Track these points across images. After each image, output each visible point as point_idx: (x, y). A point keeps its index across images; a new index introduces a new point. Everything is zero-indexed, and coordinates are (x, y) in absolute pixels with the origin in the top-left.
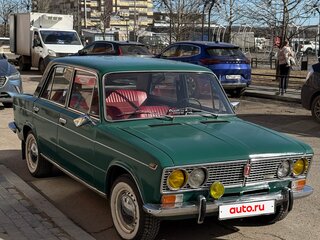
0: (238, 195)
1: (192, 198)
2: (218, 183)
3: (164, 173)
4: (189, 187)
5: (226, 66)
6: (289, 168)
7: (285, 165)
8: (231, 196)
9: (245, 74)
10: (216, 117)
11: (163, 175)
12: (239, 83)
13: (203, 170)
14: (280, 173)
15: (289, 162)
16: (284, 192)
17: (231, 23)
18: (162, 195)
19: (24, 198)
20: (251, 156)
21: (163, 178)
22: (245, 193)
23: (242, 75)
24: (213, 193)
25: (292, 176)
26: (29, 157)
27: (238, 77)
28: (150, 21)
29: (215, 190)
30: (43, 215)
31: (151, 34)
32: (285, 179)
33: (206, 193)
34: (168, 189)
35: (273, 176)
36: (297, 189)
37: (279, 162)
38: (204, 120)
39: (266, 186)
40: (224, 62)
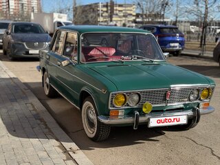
0: (162, 111)
1: (130, 113)
2: (148, 103)
3: (111, 96)
4: (128, 105)
5: (170, 39)
6: (198, 95)
7: (196, 92)
8: (157, 112)
9: (182, 43)
10: (152, 62)
11: (110, 97)
12: (178, 48)
13: (138, 94)
14: (192, 98)
15: (198, 90)
16: (194, 110)
17: (177, 17)
18: (110, 110)
19: (35, 110)
20: (172, 86)
21: (110, 99)
22: (167, 110)
23: (180, 44)
24: (144, 110)
25: (200, 99)
26: (45, 85)
27: (177, 44)
28: (134, 18)
29: (146, 108)
30: (41, 120)
31: (134, 25)
32: (195, 102)
33: (140, 110)
34: (114, 106)
35: (186, 99)
36: (203, 108)
37: (191, 91)
38: (144, 63)
39: (182, 106)
40: (169, 36)
